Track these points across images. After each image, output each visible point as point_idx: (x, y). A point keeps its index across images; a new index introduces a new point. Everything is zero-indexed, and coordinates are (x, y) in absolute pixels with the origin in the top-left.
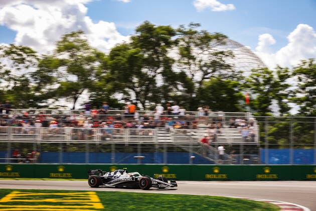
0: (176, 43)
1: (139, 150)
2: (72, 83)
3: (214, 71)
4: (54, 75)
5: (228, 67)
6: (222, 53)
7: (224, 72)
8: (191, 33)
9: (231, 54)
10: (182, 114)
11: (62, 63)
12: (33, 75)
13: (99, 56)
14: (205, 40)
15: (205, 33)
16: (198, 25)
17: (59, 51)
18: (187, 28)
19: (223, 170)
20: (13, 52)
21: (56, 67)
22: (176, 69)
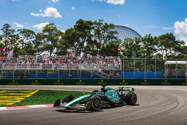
0: (93, 28)
1: (70, 73)
2: (49, 45)
3: (109, 40)
4: (43, 41)
5: (115, 38)
6: (113, 32)
7: (113, 40)
8: (100, 24)
9: (116, 32)
10: (91, 58)
11: (45, 36)
12: (33, 42)
13: (61, 34)
14: (106, 27)
15: (106, 24)
16: (103, 20)
17: (44, 31)
20: (25, 32)
21: (43, 38)
22: (93, 39)
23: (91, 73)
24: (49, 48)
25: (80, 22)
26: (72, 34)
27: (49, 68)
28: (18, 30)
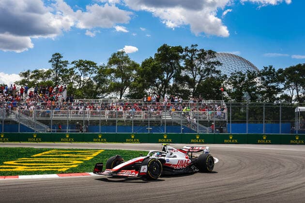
0: (184, 57)
1: (149, 124)
2: (118, 83)
3: (208, 74)
4: (109, 78)
6: (213, 63)
7: (214, 75)
8: (193, 51)
9: (218, 63)
10: (181, 102)
11: (113, 71)
12: (95, 78)
13: (135, 66)
14: (202, 55)
15: (203, 50)
16: (197, 45)
17: (110, 63)
18: (190, 48)
19: (202, 137)
22: (183, 73)
23: (182, 125)
24: (119, 88)
25: (164, 49)
26: (151, 66)
27: (119, 117)
28: (73, 63)
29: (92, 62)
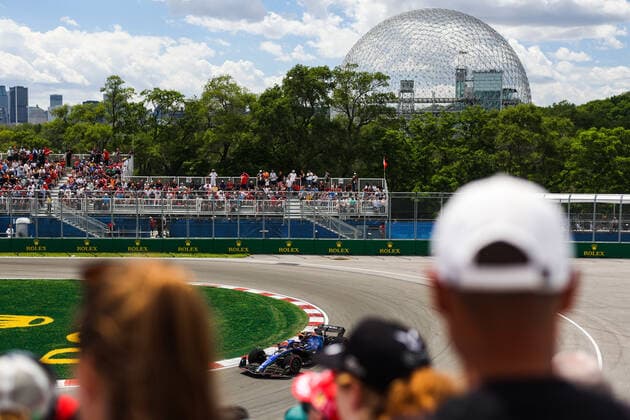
0: (332, 85)
1: (264, 223)
8: (348, 76)
13: (249, 101)
23: (314, 225)
26: (276, 107)
27: (218, 209)
28: (142, 94)
29: (175, 93)
